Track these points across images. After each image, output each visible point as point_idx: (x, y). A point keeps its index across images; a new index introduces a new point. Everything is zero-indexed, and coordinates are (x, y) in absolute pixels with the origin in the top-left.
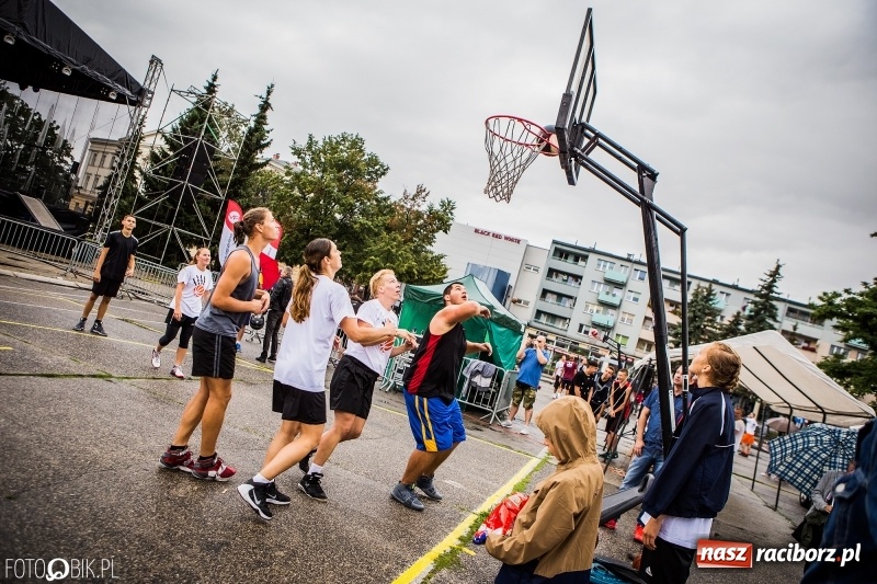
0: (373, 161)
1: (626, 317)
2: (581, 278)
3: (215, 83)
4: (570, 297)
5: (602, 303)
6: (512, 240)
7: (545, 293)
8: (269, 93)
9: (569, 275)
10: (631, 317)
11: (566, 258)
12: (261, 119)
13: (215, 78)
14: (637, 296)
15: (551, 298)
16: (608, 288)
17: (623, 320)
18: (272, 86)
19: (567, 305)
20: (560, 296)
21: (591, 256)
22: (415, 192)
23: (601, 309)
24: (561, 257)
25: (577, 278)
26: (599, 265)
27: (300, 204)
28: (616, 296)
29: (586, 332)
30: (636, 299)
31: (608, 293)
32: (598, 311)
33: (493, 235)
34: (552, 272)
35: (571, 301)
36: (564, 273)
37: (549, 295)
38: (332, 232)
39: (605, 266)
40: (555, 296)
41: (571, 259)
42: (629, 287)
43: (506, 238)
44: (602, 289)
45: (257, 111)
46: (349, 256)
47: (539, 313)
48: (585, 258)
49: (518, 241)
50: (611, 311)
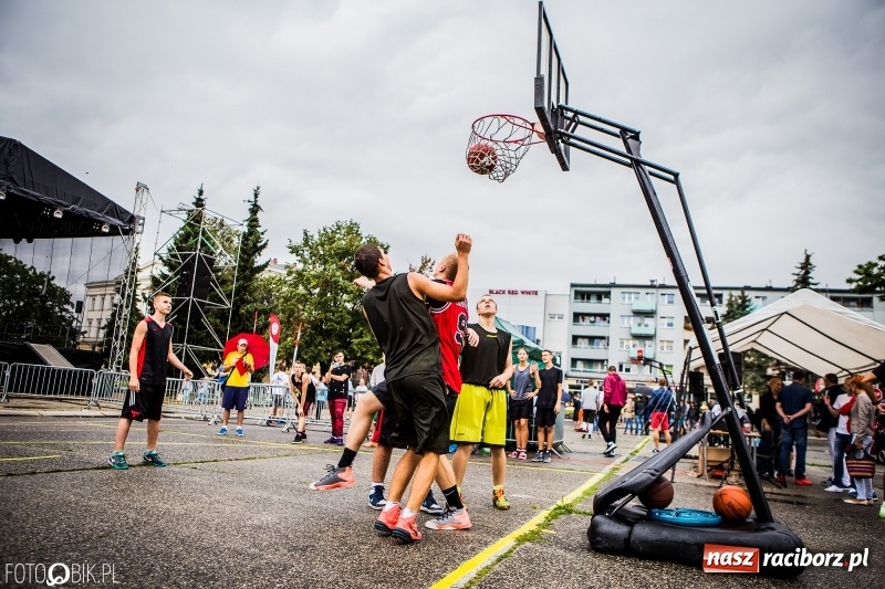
0: (373, 242)
1: (665, 344)
2: (608, 315)
3: (202, 197)
4: (603, 338)
5: (636, 337)
6: (529, 293)
7: (575, 339)
8: (256, 196)
9: (595, 315)
10: (670, 344)
11: (588, 298)
12: (253, 223)
13: (201, 193)
14: (670, 321)
15: (583, 343)
16: (638, 319)
17: (662, 348)
18: (258, 188)
19: (601, 346)
20: (591, 339)
21: (614, 291)
22: (420, 265)
23: (637, 342)
24: (583, 298)
25: (605, 316)
26: (624, 298)
27: (306, 301)
28: (648, 327)
29: (628, 370)
30: (670, 325)
31: (639, 325)
32: (634, 346)
33: (509, 292)
34: (577, 317)
35: (604, 342)
36: (590, 315)
37: (580, 340)
38: (346, 322)
39: (630, 298)
40: (587, 341)
41: (593, 299)
42: (659, 314)
43: (523, 292)
44: (633, 321)
45: (248, 215)
46: (367, 342)
47: (574, 361)
48: (608, 295)
49: (536, 293)
50: (647, 342)
